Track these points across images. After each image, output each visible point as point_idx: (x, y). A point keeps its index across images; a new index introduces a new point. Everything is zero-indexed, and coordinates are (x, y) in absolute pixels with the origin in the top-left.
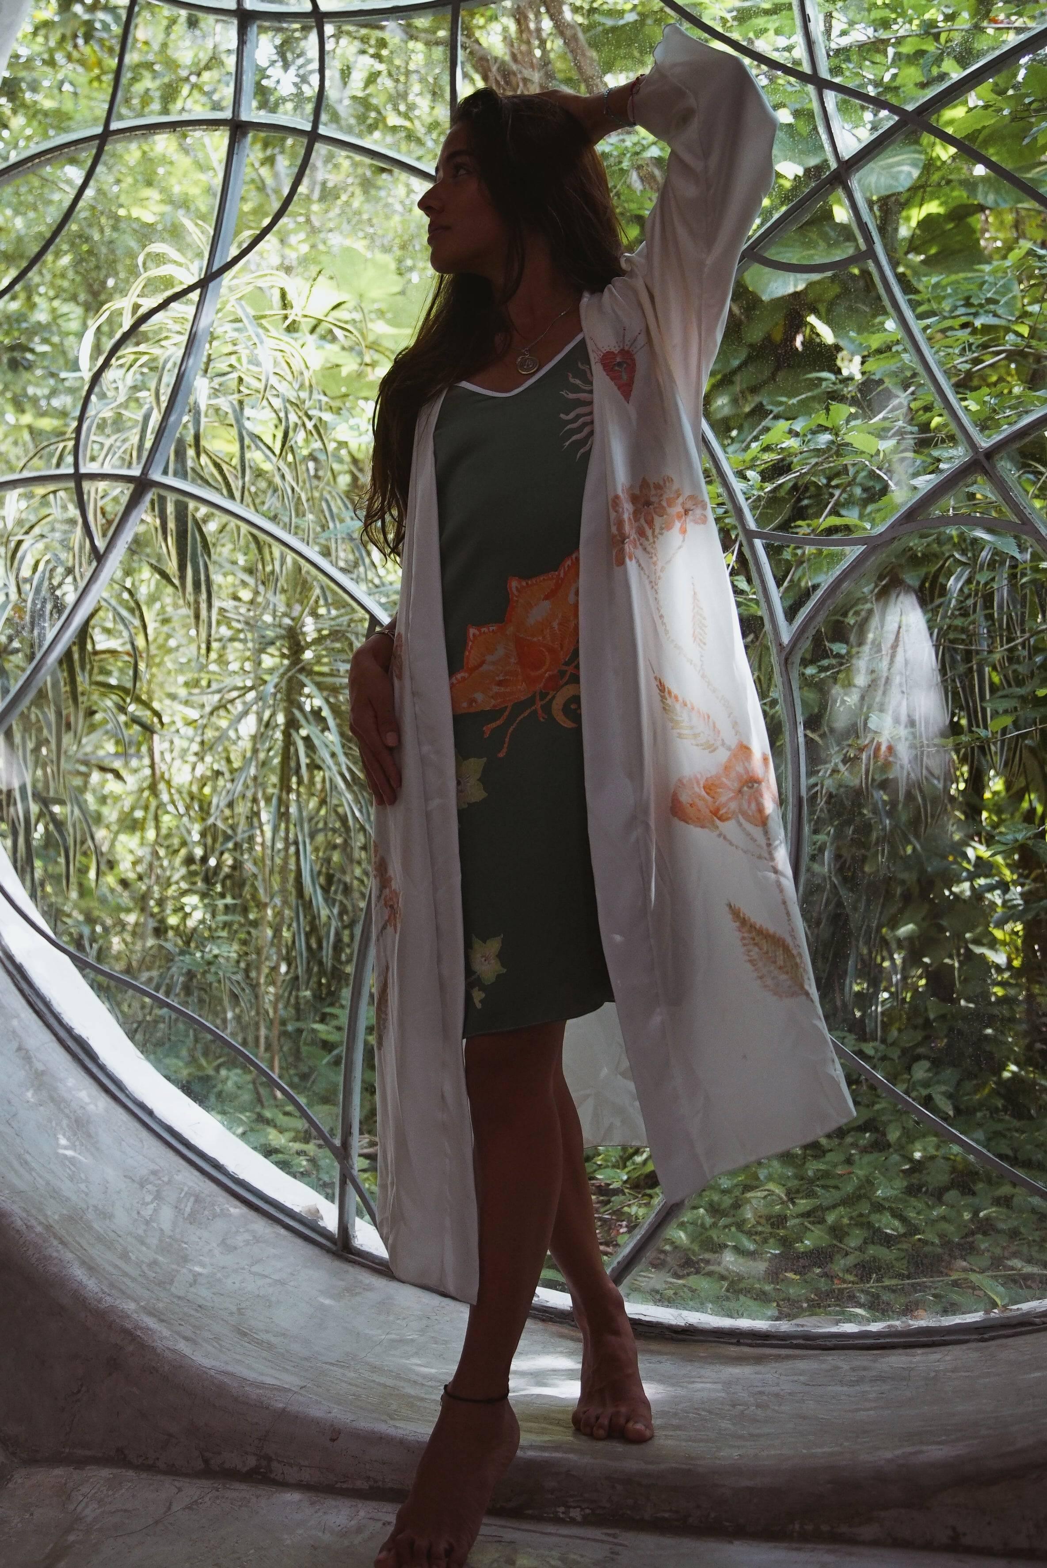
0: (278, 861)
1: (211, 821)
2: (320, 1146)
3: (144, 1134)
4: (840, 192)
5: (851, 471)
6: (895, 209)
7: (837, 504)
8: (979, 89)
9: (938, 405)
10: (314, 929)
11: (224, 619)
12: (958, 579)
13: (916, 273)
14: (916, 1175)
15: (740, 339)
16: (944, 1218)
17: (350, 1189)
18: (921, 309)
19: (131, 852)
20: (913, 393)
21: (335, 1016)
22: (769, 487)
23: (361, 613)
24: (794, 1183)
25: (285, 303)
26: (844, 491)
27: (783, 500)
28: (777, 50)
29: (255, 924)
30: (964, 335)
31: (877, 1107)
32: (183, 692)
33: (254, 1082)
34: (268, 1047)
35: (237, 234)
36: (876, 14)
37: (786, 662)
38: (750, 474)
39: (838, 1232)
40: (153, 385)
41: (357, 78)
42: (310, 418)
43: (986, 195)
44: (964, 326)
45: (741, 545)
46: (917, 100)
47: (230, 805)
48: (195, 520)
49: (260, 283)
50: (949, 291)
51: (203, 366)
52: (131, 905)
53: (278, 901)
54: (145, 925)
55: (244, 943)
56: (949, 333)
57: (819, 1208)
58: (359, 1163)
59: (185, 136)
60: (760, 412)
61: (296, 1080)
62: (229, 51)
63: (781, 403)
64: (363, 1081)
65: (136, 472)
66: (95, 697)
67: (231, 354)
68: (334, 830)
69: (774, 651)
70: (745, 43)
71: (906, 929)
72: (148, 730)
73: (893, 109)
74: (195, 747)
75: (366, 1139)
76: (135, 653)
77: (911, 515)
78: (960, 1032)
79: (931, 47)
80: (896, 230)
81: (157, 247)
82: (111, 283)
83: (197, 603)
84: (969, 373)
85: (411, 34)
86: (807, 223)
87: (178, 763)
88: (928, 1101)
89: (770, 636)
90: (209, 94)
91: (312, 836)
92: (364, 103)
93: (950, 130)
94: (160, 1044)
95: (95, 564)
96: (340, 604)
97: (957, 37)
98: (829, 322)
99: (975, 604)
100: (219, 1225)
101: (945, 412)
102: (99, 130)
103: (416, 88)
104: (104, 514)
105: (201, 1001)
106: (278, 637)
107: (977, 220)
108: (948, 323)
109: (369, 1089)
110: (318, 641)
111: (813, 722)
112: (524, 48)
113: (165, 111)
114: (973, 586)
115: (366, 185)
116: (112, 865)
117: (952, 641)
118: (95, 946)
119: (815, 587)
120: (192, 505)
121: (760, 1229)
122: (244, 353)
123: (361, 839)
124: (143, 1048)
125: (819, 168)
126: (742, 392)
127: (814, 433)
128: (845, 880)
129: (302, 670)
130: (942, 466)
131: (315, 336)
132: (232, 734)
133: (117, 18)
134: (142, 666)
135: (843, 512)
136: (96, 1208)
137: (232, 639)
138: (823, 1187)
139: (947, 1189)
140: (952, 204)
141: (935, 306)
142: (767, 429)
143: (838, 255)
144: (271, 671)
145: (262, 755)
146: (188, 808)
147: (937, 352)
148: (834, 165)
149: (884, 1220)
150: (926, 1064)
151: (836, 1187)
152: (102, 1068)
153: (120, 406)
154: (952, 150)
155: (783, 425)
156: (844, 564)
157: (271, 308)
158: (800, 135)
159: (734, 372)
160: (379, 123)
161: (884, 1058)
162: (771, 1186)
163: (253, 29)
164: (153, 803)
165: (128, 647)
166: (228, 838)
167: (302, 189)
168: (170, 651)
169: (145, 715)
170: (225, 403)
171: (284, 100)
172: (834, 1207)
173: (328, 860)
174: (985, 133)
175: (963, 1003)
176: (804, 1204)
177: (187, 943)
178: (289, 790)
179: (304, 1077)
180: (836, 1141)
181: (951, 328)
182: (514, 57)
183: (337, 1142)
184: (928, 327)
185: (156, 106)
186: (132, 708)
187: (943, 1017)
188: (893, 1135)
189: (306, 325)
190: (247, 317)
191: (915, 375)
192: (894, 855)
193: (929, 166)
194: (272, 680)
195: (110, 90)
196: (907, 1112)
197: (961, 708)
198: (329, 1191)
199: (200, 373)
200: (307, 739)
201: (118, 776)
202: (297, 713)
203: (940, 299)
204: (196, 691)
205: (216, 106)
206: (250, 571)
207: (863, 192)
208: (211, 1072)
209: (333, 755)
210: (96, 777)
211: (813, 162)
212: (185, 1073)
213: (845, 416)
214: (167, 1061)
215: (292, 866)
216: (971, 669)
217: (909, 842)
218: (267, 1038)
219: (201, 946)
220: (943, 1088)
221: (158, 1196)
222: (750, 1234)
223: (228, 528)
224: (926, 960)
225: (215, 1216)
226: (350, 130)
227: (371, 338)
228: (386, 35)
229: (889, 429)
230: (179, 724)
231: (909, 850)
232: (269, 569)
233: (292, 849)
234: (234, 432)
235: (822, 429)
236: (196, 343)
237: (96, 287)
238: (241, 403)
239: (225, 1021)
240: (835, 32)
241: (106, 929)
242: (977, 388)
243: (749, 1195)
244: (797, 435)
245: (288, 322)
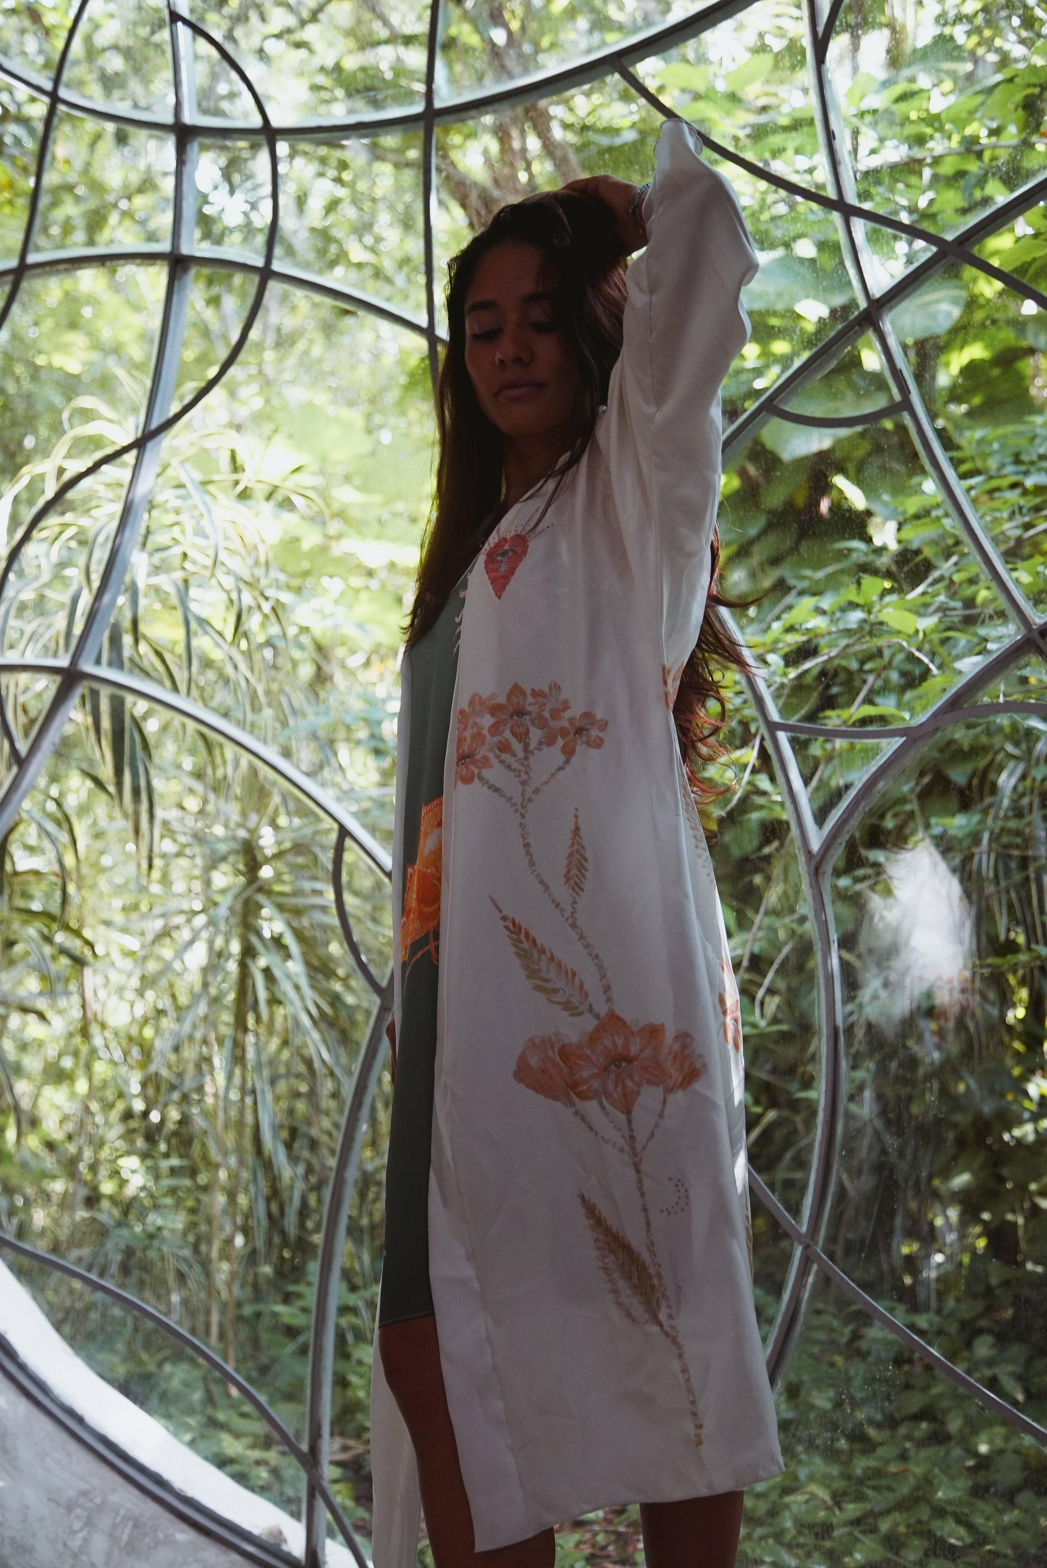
0: (233, 1113)
1: (152, 1068)
2: (283, 1453)
3: (73, 1446)
4: (871, 335)
5: (887, 653)
6: (933, 353)
7: (871, 691)
8: (1028, 214)
9: (985, 575)
10: (275, 1193)
11: (168, 831)
12: (1010, 775)
13: (958, 427)
14: (984, 1473)
15: (757, 504)
16: (1017, 1525)
17: (320, 1504)
18: (964, 468)
19: (58, 1107)
20: (956, 564)
21: (299, 1296)
22: (793, 673)
23: (328, 823)
24: (840, 1485)
25: (236, 467)
26: (879, 676)
27: (809, 688)
28: (797, 172)
29: (205, 1189)
30: (1013, 496)
31: (934, 1391)
32: (119, 918)
33: (205, 1379)
34: (222, 1336)
35: (179, 384)
36: (910, 130)
37: (816, 872)
38: (772, 658)
39: (893, 1542)
40: (82, 560)
41: (316, 204)
42: (267, 599)
43: (1036, 336)
44: (1014, 486)
45: (762, 739)
46: (957, 227)
47: (177, 1049)
48: (133, 718)
49: (208, 444)
50: (996, 446)
51: (140, 539)
52: (57, 1172)
53: (233, 1161)
54: (74, 1195)
55: (193, 1211)
56: (997, 495)
57: (871, 1514)
58: (329, 1472)
59: (114, 272)
60: (781, 588)
61: (254, 1374)
62: (166, 174)
63: (803, 578)
64: (335, 1374)
65: (63, 662)
66: (16, 925)
67: (172, 525)
68: (299, 1076)
69: (802, 859)
70: (761, 165)
71: (961, 1180)
72: (79, 962)
73: (930, 238)
74: (135, 982)
75: (338, 1442)
76: (63, 874)
77: (955, 703)
78: (1027, 1301)
79: (973, 167)
80: (933, 378)
81: (86, 401)
82: (29, 442)
83: (137, 814)
84: (1019, 541)
85: (377, 154)
86: (833, 371)
87: (114, 999)
88: (993, 1383)
89: (798, 843)
90: (142, 223)
91: (273, 1081)
92: (324, 236)
93: (995, 262)
94: (90, 1336)
95: (15, 769)
96: (302, 812)
97: (1003, 155)
98: (859, 482)
99: (1031, 804)
100: (163, 1555)
101: (993, 585)
102: (13, 263)
103: (384, 218)
104: (25, 711)
105: (142, 1283)
106: (230, 853)
107: (1026, 366)
108: (994, 483)
109: (342, 1382)
110: (279, 855)
111: (848, 942)
112: (507, 171)
113: (91, 242)
114: (1028, 782)
115: (328, 330)
116: (34, 1123)
117: (1007, 846)
118: (15, 1221)
119: (847, 787)
120: (129, 699)
121: (801, 1540)
122: (189, 525)
123: (329, 1086)
124: (71, 1340)
125: (846, 309)
126: (762, 565)
127: (843, 610)
128: (888, 1123)
129: (260, 890)
130: (990, 646)
131: (272, 503)
132: (177, 966)
133: (31, 131)
134: (71, 889)
135: (878, 700)
136: (13, 1540)
137: (179, 854)
138: (874, 1488)
139: (1019, 1489)
140: (999, 346)
141: (979, 464)
142: (790, 608)
143: (868, 407)
144: (223, 891)
145: (213, 991)
146: (126, 1053)
147: (982, 517)
148: (863, 304)
149: (947, 1529)
150: (988, 1339)
151: (889, 1488)
152: (23, 1367)
153: (45, 585)
154: (999, 285)
155: (808, 602)
156: (881, 760)
157: (219, 472)
158: (823, 270)
159: (752, 542)
160: (342, 257)
161: (940, 1332)
162: (814, 1488)
163: (194, 147)
164: (84, 1049)
165: (56, 868)
166: (173, 1087)
167: (254, 334)
168: (103, 870)
169: (76, 945)
170: (167, 582)
171: (231, 231)
172: (888, 1512)
173: (291, 1112)
174: (1038, 264)
175: (1029, 1266)
176: (852, 1509)
177: (126, 1213)
178: (245, 1030)
179: (264, 1370)
180: (887, 1433)
181: (998, 489)
182: (496, 182)
183: (304, 1447)
184: (971, 488)
185: (80, 236)
186: (60, 938)
187: (1006, 1284)
188: (954, 1425)
189: (261, 492)
190: (192, 480)
191: (957, 543)
192: (945, 1093)
193: (972, 303)
194: (225, 902)
195: (25, 217)
196: (969, 1398)
197: (1018, 924)
198: (294, 1508)
199: (138, 547)
200: (267, 972)
201: (41, 1016)
202: (254, 940)
203: (985, 456)
204: (134, 916)
205: (151, 237)
206: (199, 775)
207: (897, 335)
208: (152, 1367)
209: (297, 988)
210: (15, 1020)
211: (839, 300)
212: (121, 1370)
213: (879, 591)
214: (100, 1356)
215: (249, 1118)
216: (1027, 879)
217: (961, 1078)
218: (221, 1325)
219: (142, 1217)
220: (1011, 1368)
221: (89, 1523)
222: (790, 1547)
223: (172, 730)
224: (986, 1216)
225: (157, 1544)
226: (306, 266)
227: (336, 506)
228: (346, 155)
229: (926, 605)
230: (116, 956)
231: (961, 1087)
232: (220, 773)
233: (249, 1100)
234: (179, 615)
235: (853, 606)
236: (133, 513)
237: (12, 447)
238: (186, 582)
239: (169, 1303)
240: (863, 151)
241: (27, 1201)
242: (1031, 556)
243: (788, 1499)
244: (823, 612)
245: (240, 488)
